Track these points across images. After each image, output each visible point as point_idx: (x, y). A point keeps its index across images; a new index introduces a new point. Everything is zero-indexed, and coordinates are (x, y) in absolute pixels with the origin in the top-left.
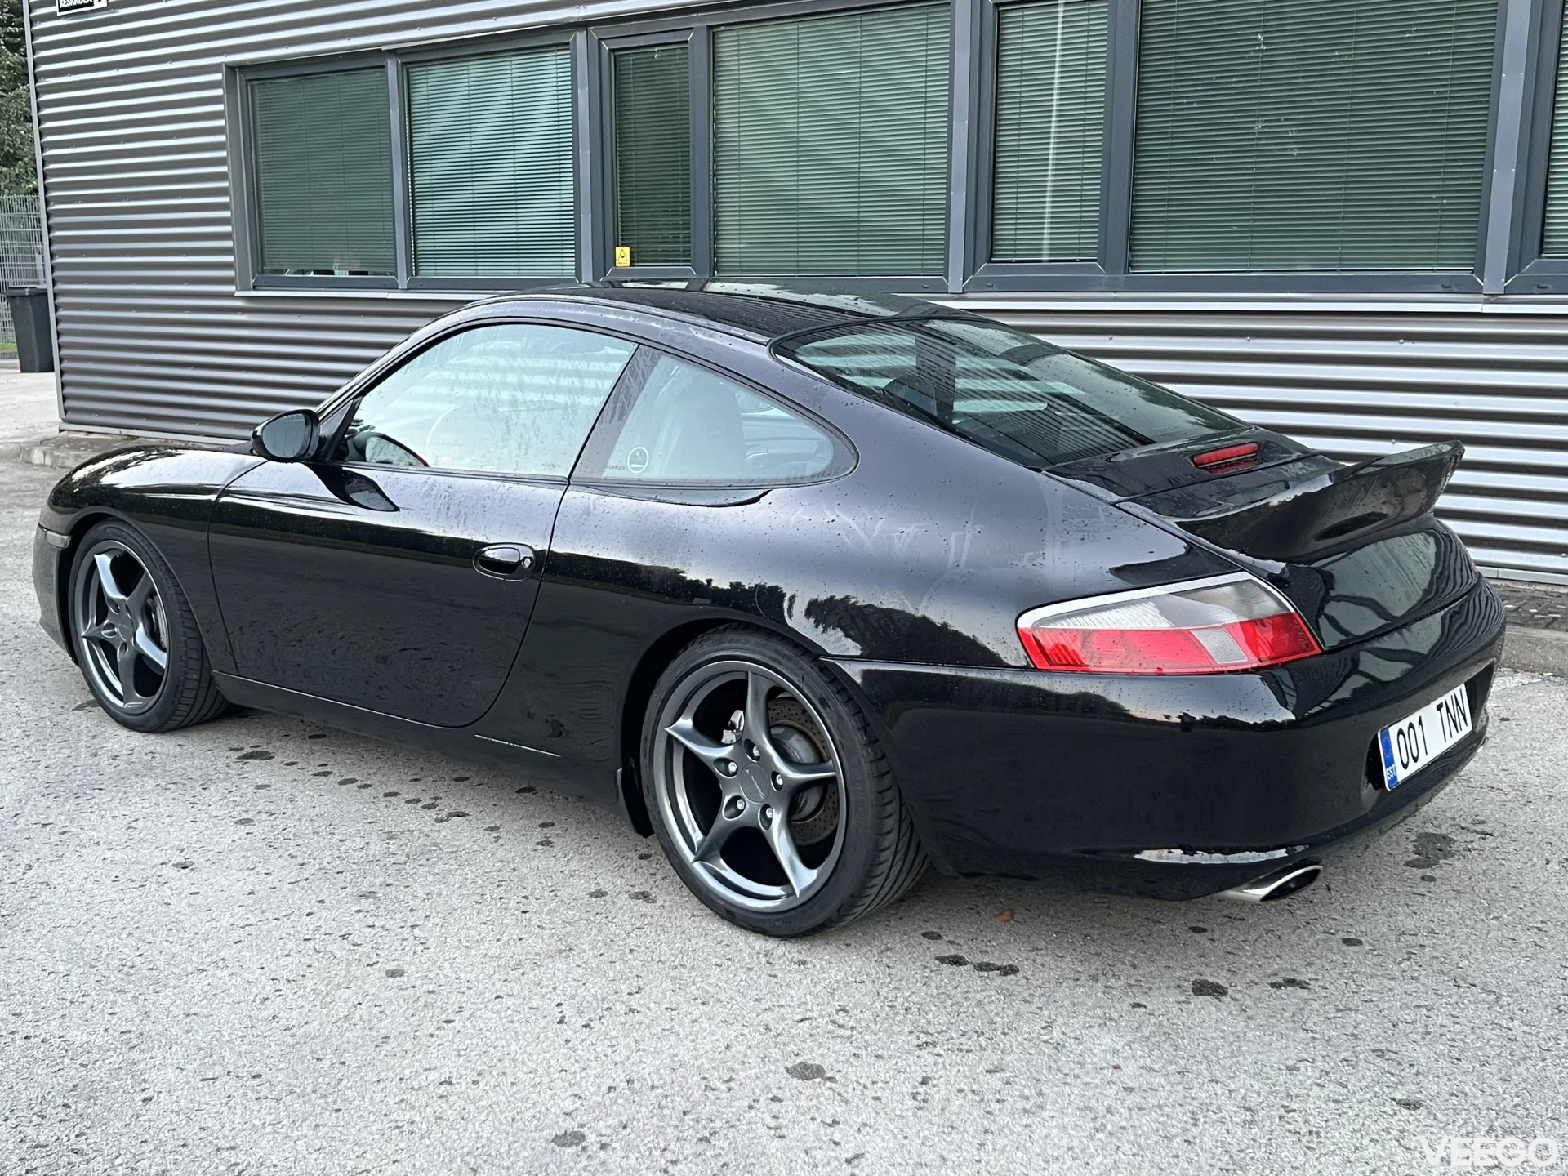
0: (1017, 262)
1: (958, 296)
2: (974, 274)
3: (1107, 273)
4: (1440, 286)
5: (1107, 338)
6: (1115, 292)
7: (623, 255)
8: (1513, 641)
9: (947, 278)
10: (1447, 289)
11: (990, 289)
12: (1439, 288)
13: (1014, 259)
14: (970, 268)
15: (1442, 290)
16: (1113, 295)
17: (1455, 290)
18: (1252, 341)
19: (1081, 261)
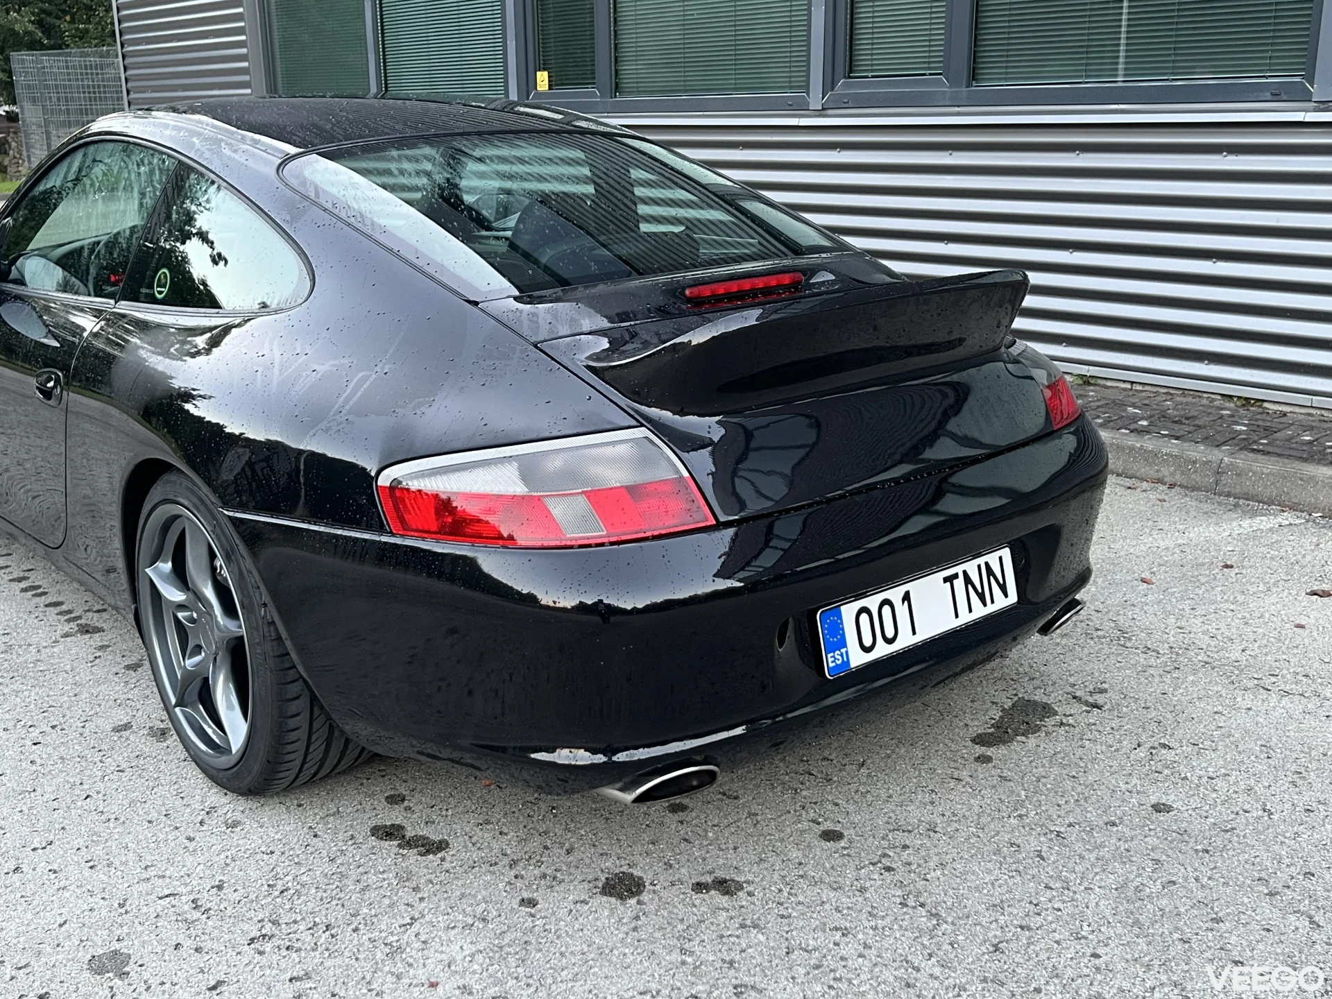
0: (873, 77)
1: (817, 113)
2: (832, 90)
3: (951, 87)
4: (1268, 94)
5: (947, 153)
6: (959, 106)
7: (543, 78)
8: (1285, 478)
9: (808, 95)
10: (1276, 97)
11: (846, 105)
12: (1268, 96)
13: (870, 74)
14: (829, 84)
15: (1270, 98)
16: (957, 109)
17: (1285, 98)
18: (1081, 155)
19: (931, 74)
